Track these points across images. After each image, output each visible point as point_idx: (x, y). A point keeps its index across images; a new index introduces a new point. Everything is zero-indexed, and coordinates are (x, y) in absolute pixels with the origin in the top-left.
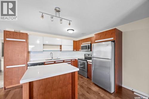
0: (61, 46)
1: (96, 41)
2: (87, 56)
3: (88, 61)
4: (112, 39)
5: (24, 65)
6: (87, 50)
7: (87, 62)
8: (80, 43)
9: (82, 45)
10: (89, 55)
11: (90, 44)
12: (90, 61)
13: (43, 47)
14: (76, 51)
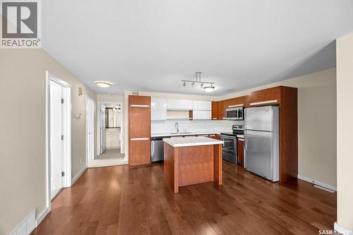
0: (191, 112)
1: (252, 104)
2: (238, 129)
3: (238, 136)
4: (276, 101)
5: (147, 139)
6: (237, 118)
7: (237, 138)
8: (225, 106)
9: (227, 110)
10: (240, 127)
11: (241, 109)
12: (242, 136)
13: (168, 114)
14: (218, 119)
